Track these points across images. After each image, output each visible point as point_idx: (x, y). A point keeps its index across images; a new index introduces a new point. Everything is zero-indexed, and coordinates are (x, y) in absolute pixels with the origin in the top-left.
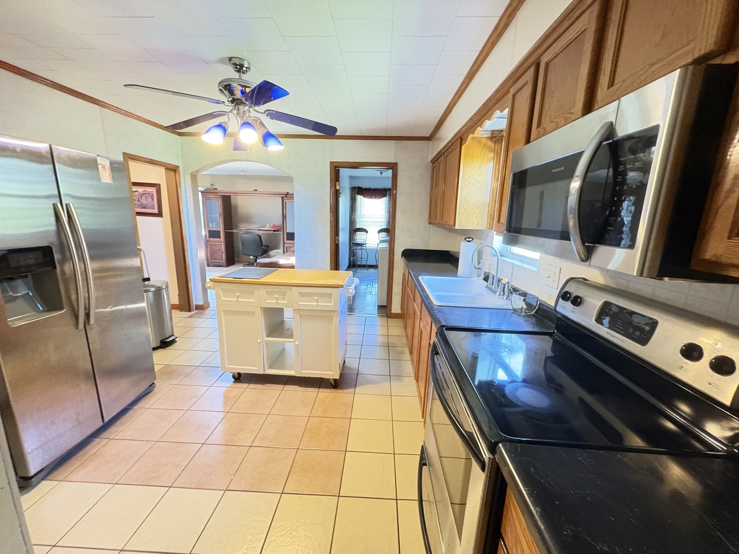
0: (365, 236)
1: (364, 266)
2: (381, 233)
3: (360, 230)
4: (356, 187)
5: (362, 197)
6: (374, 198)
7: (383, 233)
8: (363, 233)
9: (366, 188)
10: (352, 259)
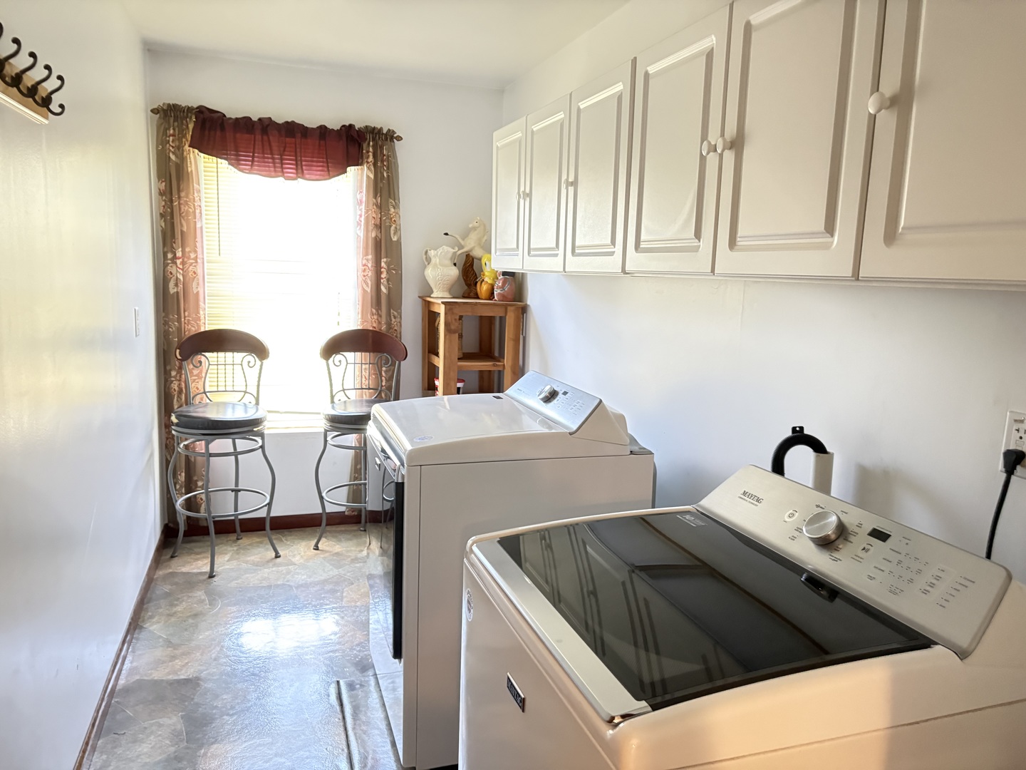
0: (252, 374)
1: (253, 526)
2: (338, 357)
3: (219, 341)
4: (190, 109)
5: (223, 163)
6: (290, 171)
7: (350, 356)
8: (239, 356)
9: (247, 120)
10: (180, 502)
